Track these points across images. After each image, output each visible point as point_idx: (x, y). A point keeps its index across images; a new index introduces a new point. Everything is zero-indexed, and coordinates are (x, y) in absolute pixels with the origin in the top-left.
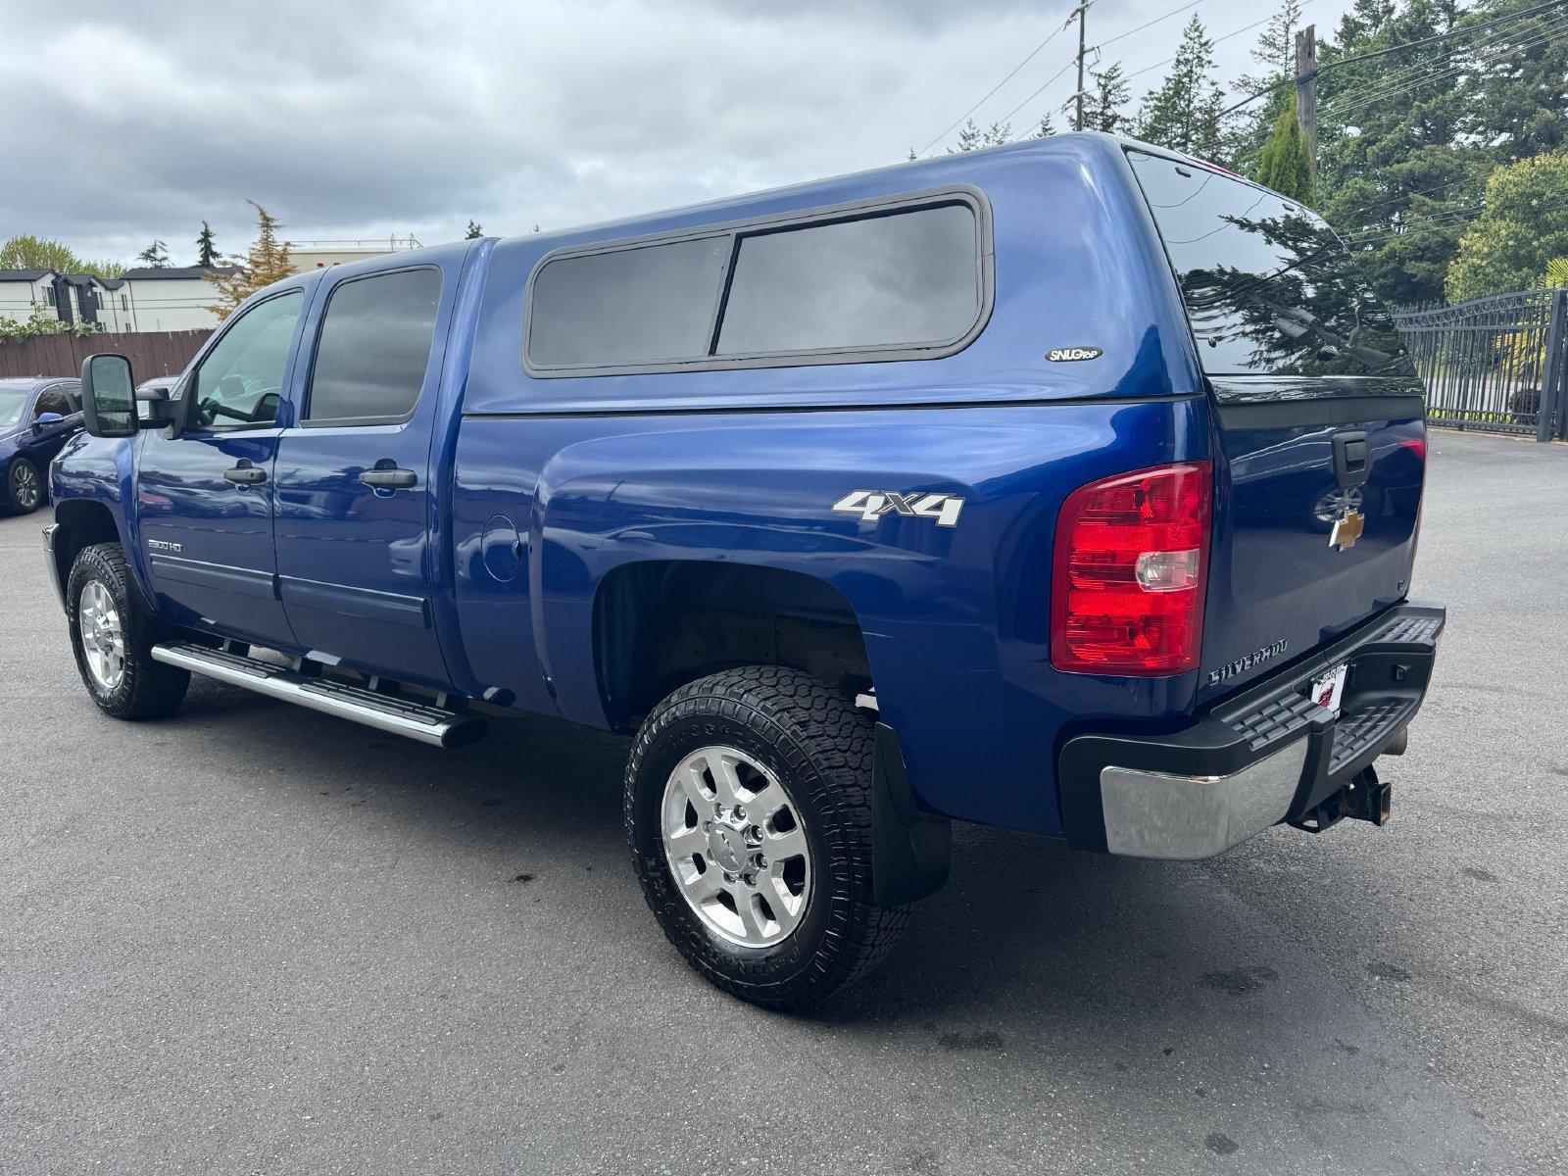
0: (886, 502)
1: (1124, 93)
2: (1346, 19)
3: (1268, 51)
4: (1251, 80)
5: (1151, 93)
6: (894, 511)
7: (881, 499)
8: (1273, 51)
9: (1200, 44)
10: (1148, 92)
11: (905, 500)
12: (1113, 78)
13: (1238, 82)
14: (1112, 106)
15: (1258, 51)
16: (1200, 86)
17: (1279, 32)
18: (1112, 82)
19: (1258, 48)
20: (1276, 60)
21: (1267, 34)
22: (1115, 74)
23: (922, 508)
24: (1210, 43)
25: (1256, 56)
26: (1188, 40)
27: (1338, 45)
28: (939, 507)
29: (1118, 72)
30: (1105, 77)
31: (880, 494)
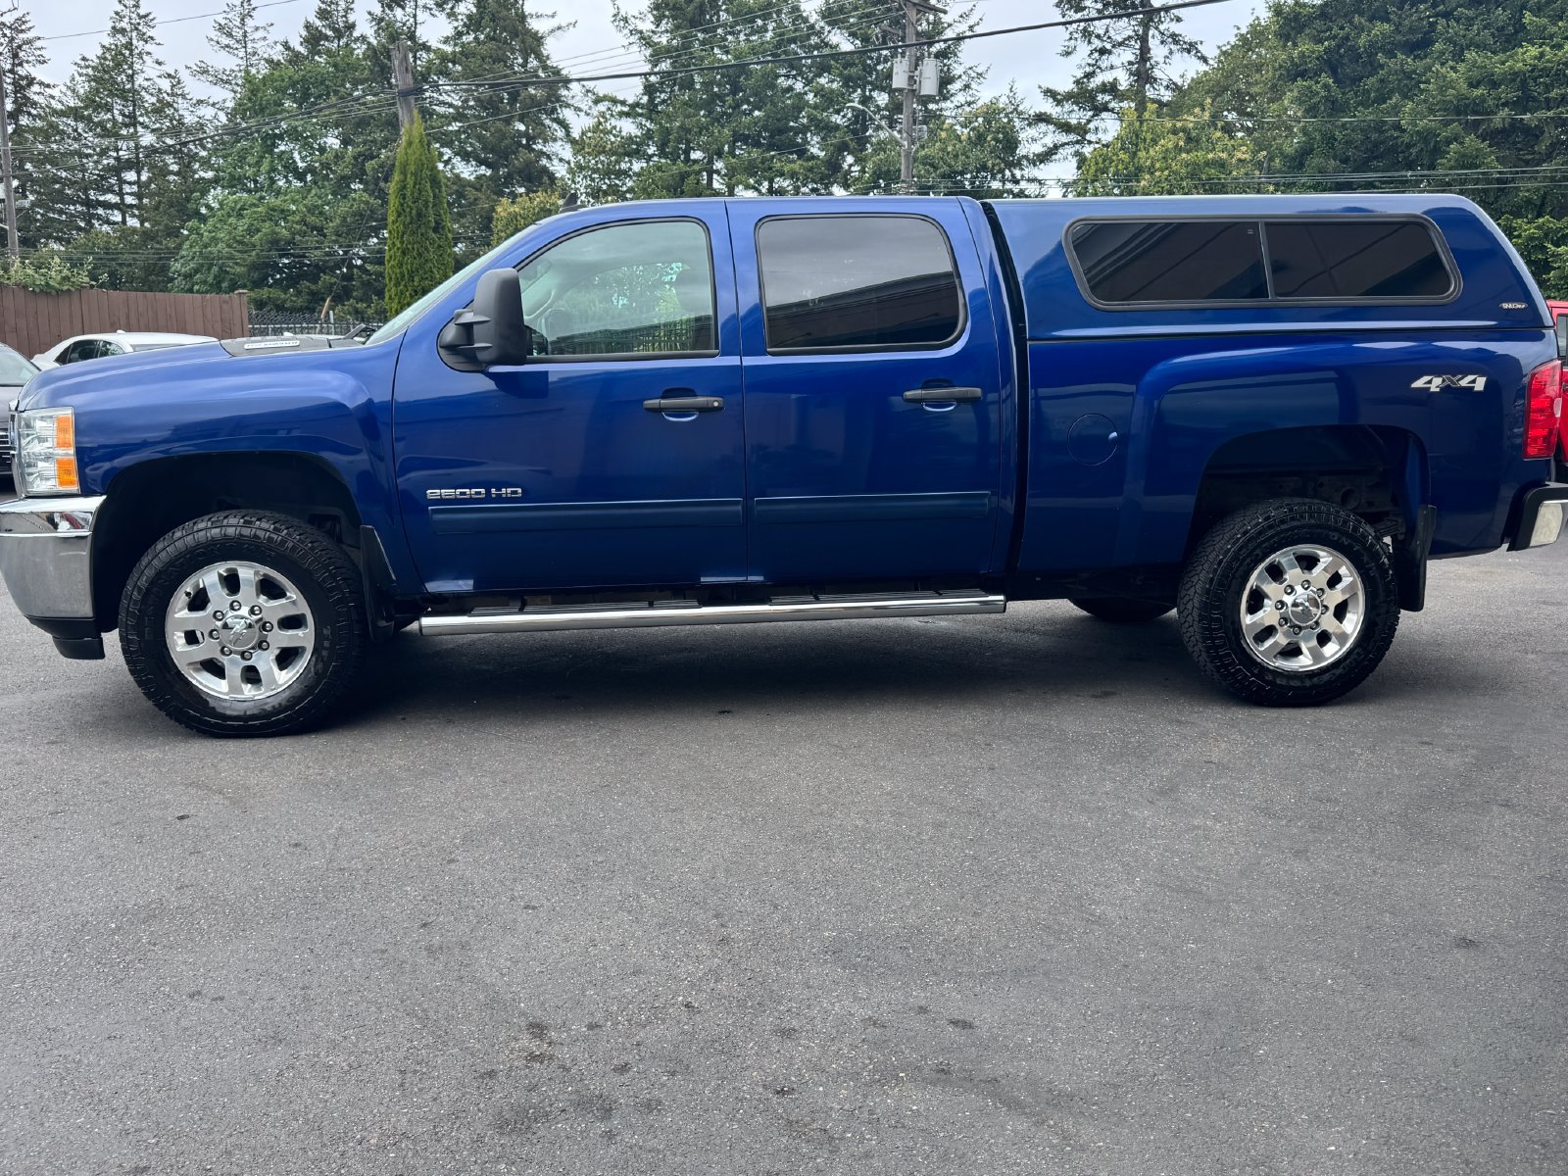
0: (1444, 381)
1: (38, 52)
2: (308, 26)
3: (225, 40)
4: (210, 69)
5: (84, 59)
6: (1449, 386)
7: (1440, 379)
8: (232, 42)
9: (138, 15)
10: (81, 57)
11: (1455, 379)
12: (22, 31)
13: (195, 68)
14: (25, 65)
15: (215, 39)
16: (144, 62)
17: (235, 23)
18: (21, 36)
19: (215, 35)
20: (236, 52)
21: (223, 22)
22: (23, 27)
23: (1464, 383)
24: (151, 17)
25: (212, 43)
26: (124, 8)
27: (302, 50)
28: (1474, 381)
29: (28, 25)
30: (10, 28)
31: (1439, 376)
